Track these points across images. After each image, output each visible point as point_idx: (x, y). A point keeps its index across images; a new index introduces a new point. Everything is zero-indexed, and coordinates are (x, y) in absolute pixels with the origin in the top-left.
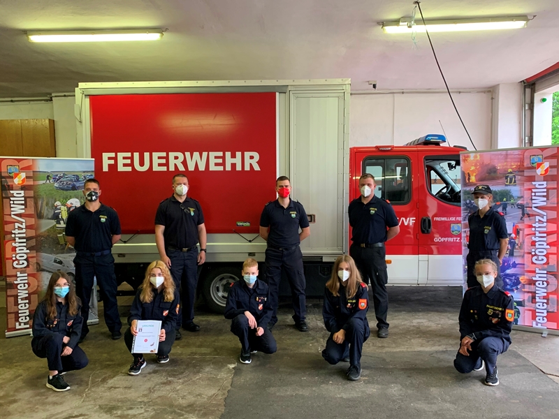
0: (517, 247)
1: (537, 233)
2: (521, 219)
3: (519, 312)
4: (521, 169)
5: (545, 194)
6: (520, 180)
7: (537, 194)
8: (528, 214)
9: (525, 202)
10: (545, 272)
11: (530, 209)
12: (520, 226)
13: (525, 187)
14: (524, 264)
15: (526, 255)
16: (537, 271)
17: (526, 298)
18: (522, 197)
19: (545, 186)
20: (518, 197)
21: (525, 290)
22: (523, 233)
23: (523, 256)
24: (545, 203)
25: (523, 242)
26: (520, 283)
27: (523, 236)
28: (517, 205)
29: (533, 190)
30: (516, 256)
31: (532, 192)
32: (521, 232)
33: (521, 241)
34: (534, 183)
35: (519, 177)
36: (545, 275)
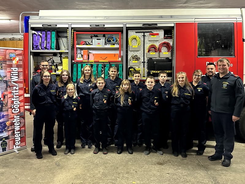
0: (4, 105)
1: (14, 96)
2: (6, 89)
3: (6, 144)
4: (5, 61)
5: (17, 74)
6: (4, 66)
7: (14, 74)
8: (9, 86)
9: (8, 79)
10: (19, 117)
11: (10, 83)
12: (6, 93)
13: (7, 71)
14: (8, 115)
15: (9, 109)
16: (15, 117)
17: (10, 134)
18: (6, 76)
19: (17, 70)
20: (4, 76)
21: (9, 129)
22: (7, 97)
23: (8, 110)
24: (17, 80)
25: (8, 102)
26: (6, 126)
27: (7, 99)
28: (3, 81)
29: (12, 72)
30: (4, 111)
31: (11, 73)
32: (6, 96)
33: (6, 101)
34: (12, 68)
35: (4, 65)
36: (19, 119)
